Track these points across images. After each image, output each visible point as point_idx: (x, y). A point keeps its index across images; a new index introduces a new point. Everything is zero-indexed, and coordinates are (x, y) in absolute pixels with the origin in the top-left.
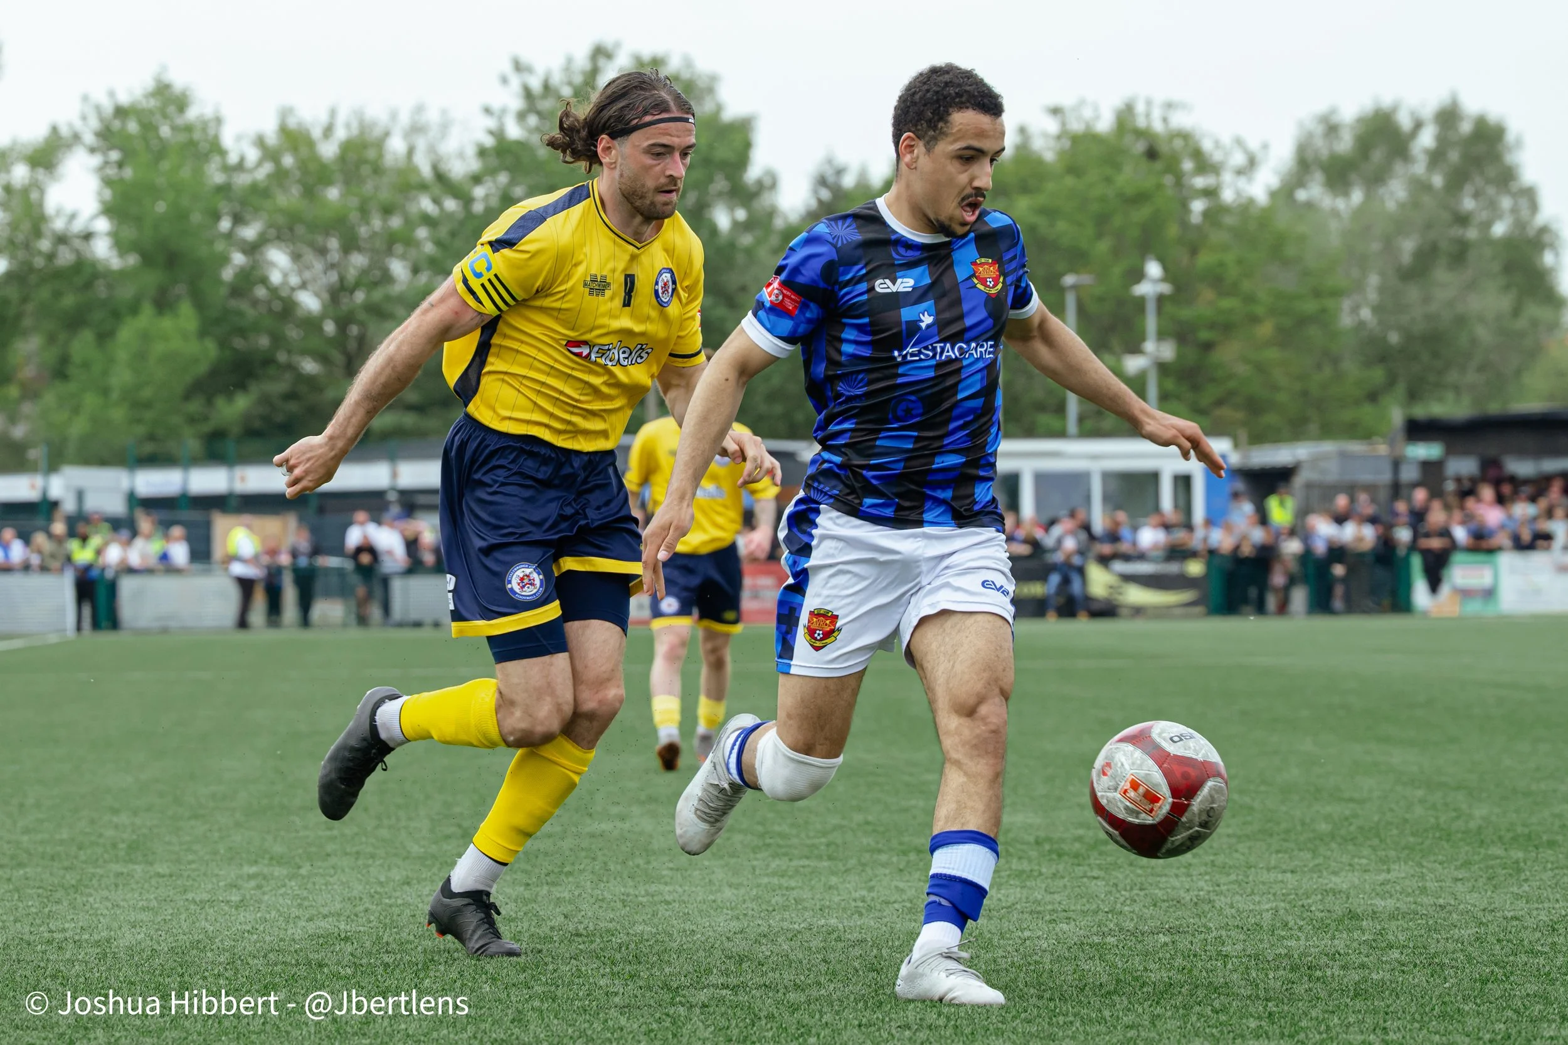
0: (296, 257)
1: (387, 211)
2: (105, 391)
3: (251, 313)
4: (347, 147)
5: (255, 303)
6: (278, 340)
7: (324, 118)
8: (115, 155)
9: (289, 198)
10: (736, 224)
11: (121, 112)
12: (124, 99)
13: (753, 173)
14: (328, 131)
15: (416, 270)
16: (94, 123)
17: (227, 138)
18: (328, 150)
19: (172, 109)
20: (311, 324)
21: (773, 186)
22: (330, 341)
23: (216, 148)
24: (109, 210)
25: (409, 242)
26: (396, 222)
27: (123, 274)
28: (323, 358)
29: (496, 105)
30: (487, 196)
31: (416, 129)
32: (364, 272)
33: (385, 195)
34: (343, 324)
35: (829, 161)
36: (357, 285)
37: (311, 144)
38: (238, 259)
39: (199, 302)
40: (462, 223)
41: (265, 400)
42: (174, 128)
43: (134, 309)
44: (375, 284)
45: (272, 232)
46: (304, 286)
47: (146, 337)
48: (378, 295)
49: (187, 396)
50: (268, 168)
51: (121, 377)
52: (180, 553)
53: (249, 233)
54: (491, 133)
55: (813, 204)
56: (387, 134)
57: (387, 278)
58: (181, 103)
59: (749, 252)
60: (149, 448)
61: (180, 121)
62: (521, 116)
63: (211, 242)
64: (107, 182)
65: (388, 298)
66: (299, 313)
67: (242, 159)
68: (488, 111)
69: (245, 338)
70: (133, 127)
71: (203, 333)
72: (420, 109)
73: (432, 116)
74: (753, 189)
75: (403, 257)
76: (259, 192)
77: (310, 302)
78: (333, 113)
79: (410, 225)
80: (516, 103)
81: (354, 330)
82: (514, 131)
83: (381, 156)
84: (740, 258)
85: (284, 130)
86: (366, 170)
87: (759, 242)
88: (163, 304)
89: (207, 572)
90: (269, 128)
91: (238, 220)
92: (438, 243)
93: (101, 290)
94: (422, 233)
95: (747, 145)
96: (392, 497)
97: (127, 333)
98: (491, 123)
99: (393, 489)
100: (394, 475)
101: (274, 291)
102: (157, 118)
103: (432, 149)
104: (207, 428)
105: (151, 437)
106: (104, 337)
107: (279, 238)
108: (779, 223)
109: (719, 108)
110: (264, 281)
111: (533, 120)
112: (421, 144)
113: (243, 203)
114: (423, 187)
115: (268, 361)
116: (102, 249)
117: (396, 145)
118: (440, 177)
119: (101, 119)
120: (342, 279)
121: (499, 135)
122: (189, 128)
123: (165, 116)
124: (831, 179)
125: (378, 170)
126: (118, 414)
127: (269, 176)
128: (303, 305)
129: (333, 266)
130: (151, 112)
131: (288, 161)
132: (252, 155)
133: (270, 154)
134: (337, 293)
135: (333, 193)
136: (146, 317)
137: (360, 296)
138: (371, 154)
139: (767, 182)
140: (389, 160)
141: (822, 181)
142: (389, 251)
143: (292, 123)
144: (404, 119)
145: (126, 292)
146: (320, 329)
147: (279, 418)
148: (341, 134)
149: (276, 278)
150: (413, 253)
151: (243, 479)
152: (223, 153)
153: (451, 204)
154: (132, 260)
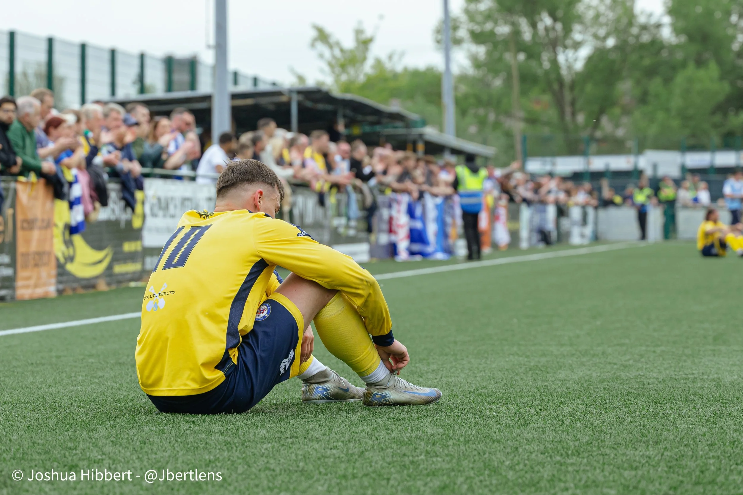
2: (667, 110)
24: (670, 12)
27: (678, 46)
39: (720, 62)
43: (684, 65)
47: (690, 81)
49: (713, 113)
51: (676, 102)
60: (692, 142)
63: (726, 29)
71: (722, 78)
88: (700, 62)
93: (665, 54)
97: (680, 79)
104: (724, 130)
105: (693, 136)
106: (668, 81)
116: (666, 33)
126: (675, 123)
136: (691, 70)
145: (679, 56)
154: (683, 39)
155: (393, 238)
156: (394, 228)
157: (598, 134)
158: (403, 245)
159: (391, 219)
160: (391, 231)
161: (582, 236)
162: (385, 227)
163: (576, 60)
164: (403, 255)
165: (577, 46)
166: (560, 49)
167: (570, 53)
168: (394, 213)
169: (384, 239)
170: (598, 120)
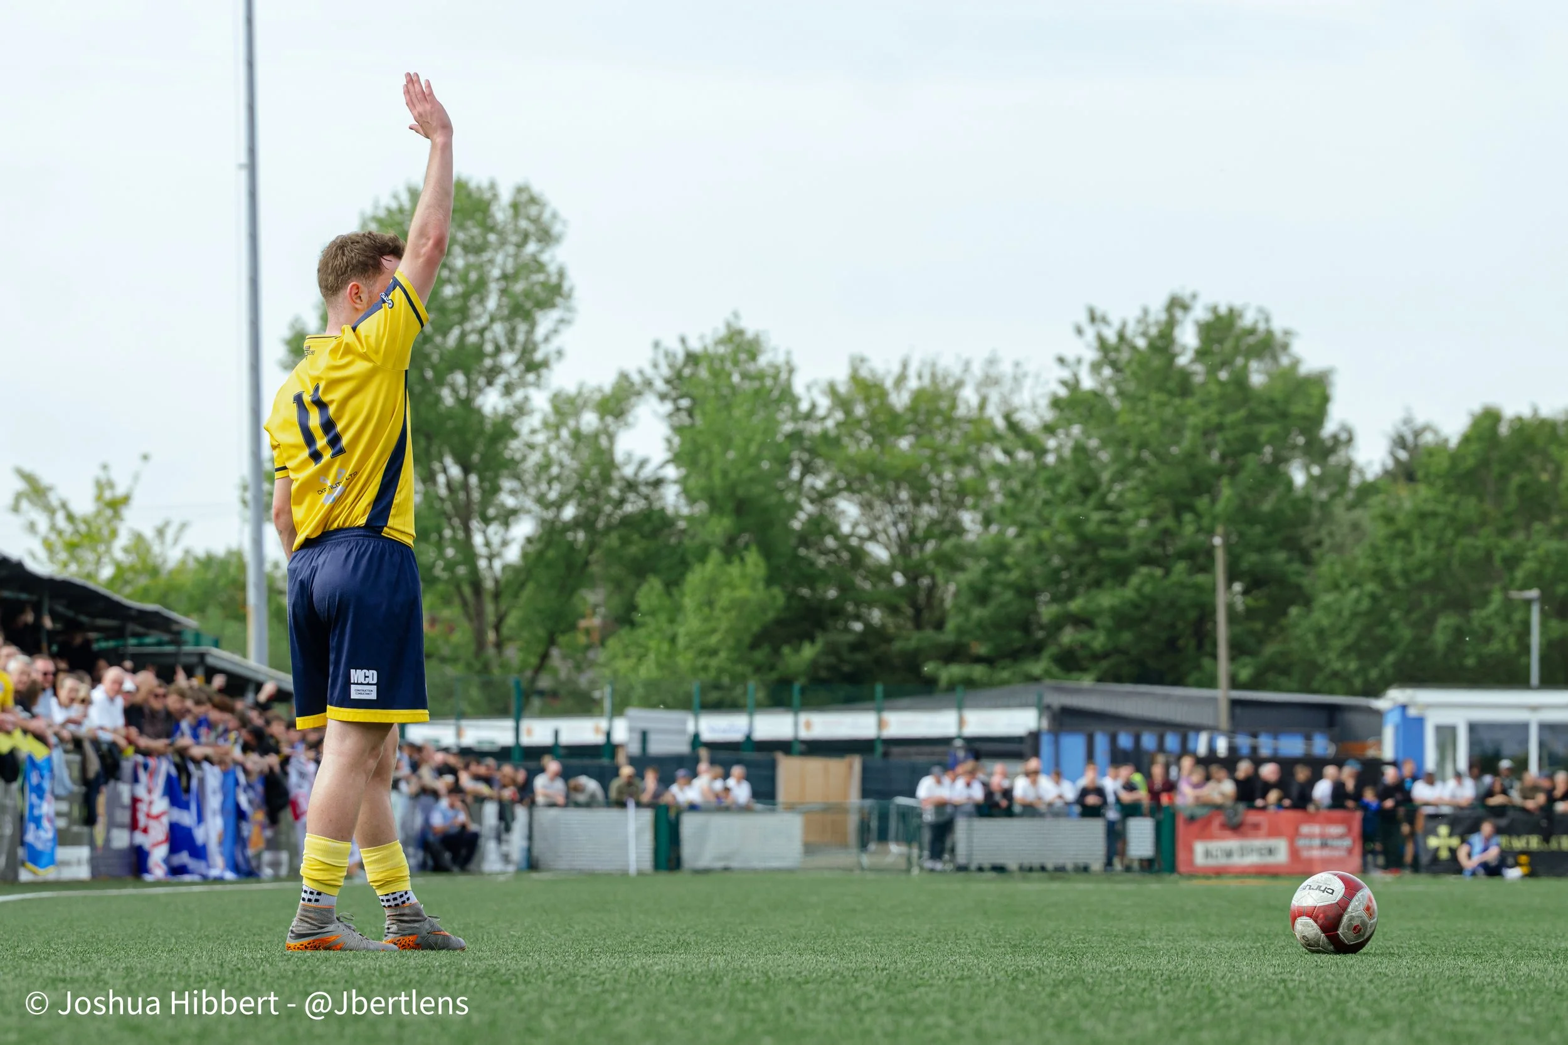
0: (866, 506)
1: (958, 462)
2: (672, 639)
3: (821, 562)
4: (918, 396)
5: (825, 552)
6: (846, 588)
7: (896, 369)
8: (685, 403)
9: (861, 446)
10: (1311, 478)
11: (692, 358)
12: (695, 345)
13: (1330, 428)
14: (901, 379)
15: (987, 521)
16: (665, 371)
17: (799, 387)
18: (900, 400)
19: (743, 356)
20: (881, 574)
21: (1350, 440)
22: (900, 592)
23: (787, 396)
24: (676, 459)
25: (981, 494)
26: (968, 473)
27: (692, 521)
28: (893, 610)
29: (1070, 356)
30: (1060, 447)
31: (990, 380)
32: (934, 523)
33: (956, 444)
34: (913, 577)
35: (1407, 422)
36: (928, 536)
37: (883, 394)
38: (809, 507)
39: (767, 552)
40: (1035, 474)
41: (832, 649)
42: (745, 376)
43: (702, 555)
44: (945, 535)
45: (842, 483)
46: (873, 536)
47: (713, 584)
48: (948, 545)
49: (755, 645)
50: (839, 415)
51: (689, 624)
52: (741, 792)
53: (820, 483)
54: (1064, 383)
55: (1390, 464)
56: (959, 384)
57: (958, 529)
58: (752, 349)
59: (1324, 506)
60: (714, 696)
61: (752, 367)
62: (1096, 367)
63: (781, 492)
64: (678, 430)
65: (959, 548)
66: (869, 562)
67: (814, 406)
68: (1061, 361)
69: (812, 588)
70: (704, 373)
71: (770, 581)
72: (992, 362)
73: (1006, 368)
74: (1330, 443)
75: (975, 507)
76: (829, 441)
77: (879, 553)
78: (905, 366)
79: (982, 474)
80: (1091, 355)
81: (925, 581)
82: (1088, 383)
83: (953, 406)
84: (1316, 513)
85: (855, 378)
86: (938, 420)
87: (1333, 496)
88: (731, 549)
89: (773, 811)
90: (841, 375)
91: (808, 469)
92: (1012, 495)
93: (671, 538)
94: (993, 485)
95: (1325, 399)
96: (959, 743)
97: (695, 578)
98: (1066, 374)
99: (959, 737)
100: (961, 723)
101: (843, 540)
102: (728, 366)
103: (1004, 400)
104: (774, 676)
105: (716, 686)
106: (672, 584)
107: (849, 488)
108: (1355, 480)
109: (1296, 363)
110: (834, 531)
111: (1107, 372)
112: (994, 396)
113: (813, 452)
114: (997, 437)
115: (835, 611)
116: (671, 498)
117: (969, 396)
118: (1013, 426)
119: (671, 366)
120: (912, 532)
121: (1073, 385)
122: (760, 376)
123: (736, 363)
124: (1410, 438)
125: (949, 421)
126: (685, 661)
127: (839, 425)
128: (874, 554)
129: (902, 516)
130: (722, 359)
131: (860, 410)
132: (824, 403)
133: (841, 402)
134: (905, 545)
135: (904, 443)
136: (714, 563)
137: (930, 546)
138: (944, 405)
139: (1344, 436)
140: (961, 411)
141: (1400, 442)
142: (960, 505)
143: (864, 373)
144: (977, 370)
146: (890, 581)
147: (846, 668)
148: (913, 383)
149: (846, 528)
150: (984, 504)
151: (808, 725)
152: (794, 401)
153: (1022, 455)
154: (701, 508)
155: (140, 838)
156: (142, 820)
157: (545, 682)
158: (158, 854)
159: (135, 801)
160: (134, 825)
161: (506, 858)
162: (124, 817)
163: (505, 543)
164: (158, 870)
165: (507, 517)
166: (475, 524)
167: (494, 531)
168: (141, 791)
169: (121, 839)
170: (545, 657)
